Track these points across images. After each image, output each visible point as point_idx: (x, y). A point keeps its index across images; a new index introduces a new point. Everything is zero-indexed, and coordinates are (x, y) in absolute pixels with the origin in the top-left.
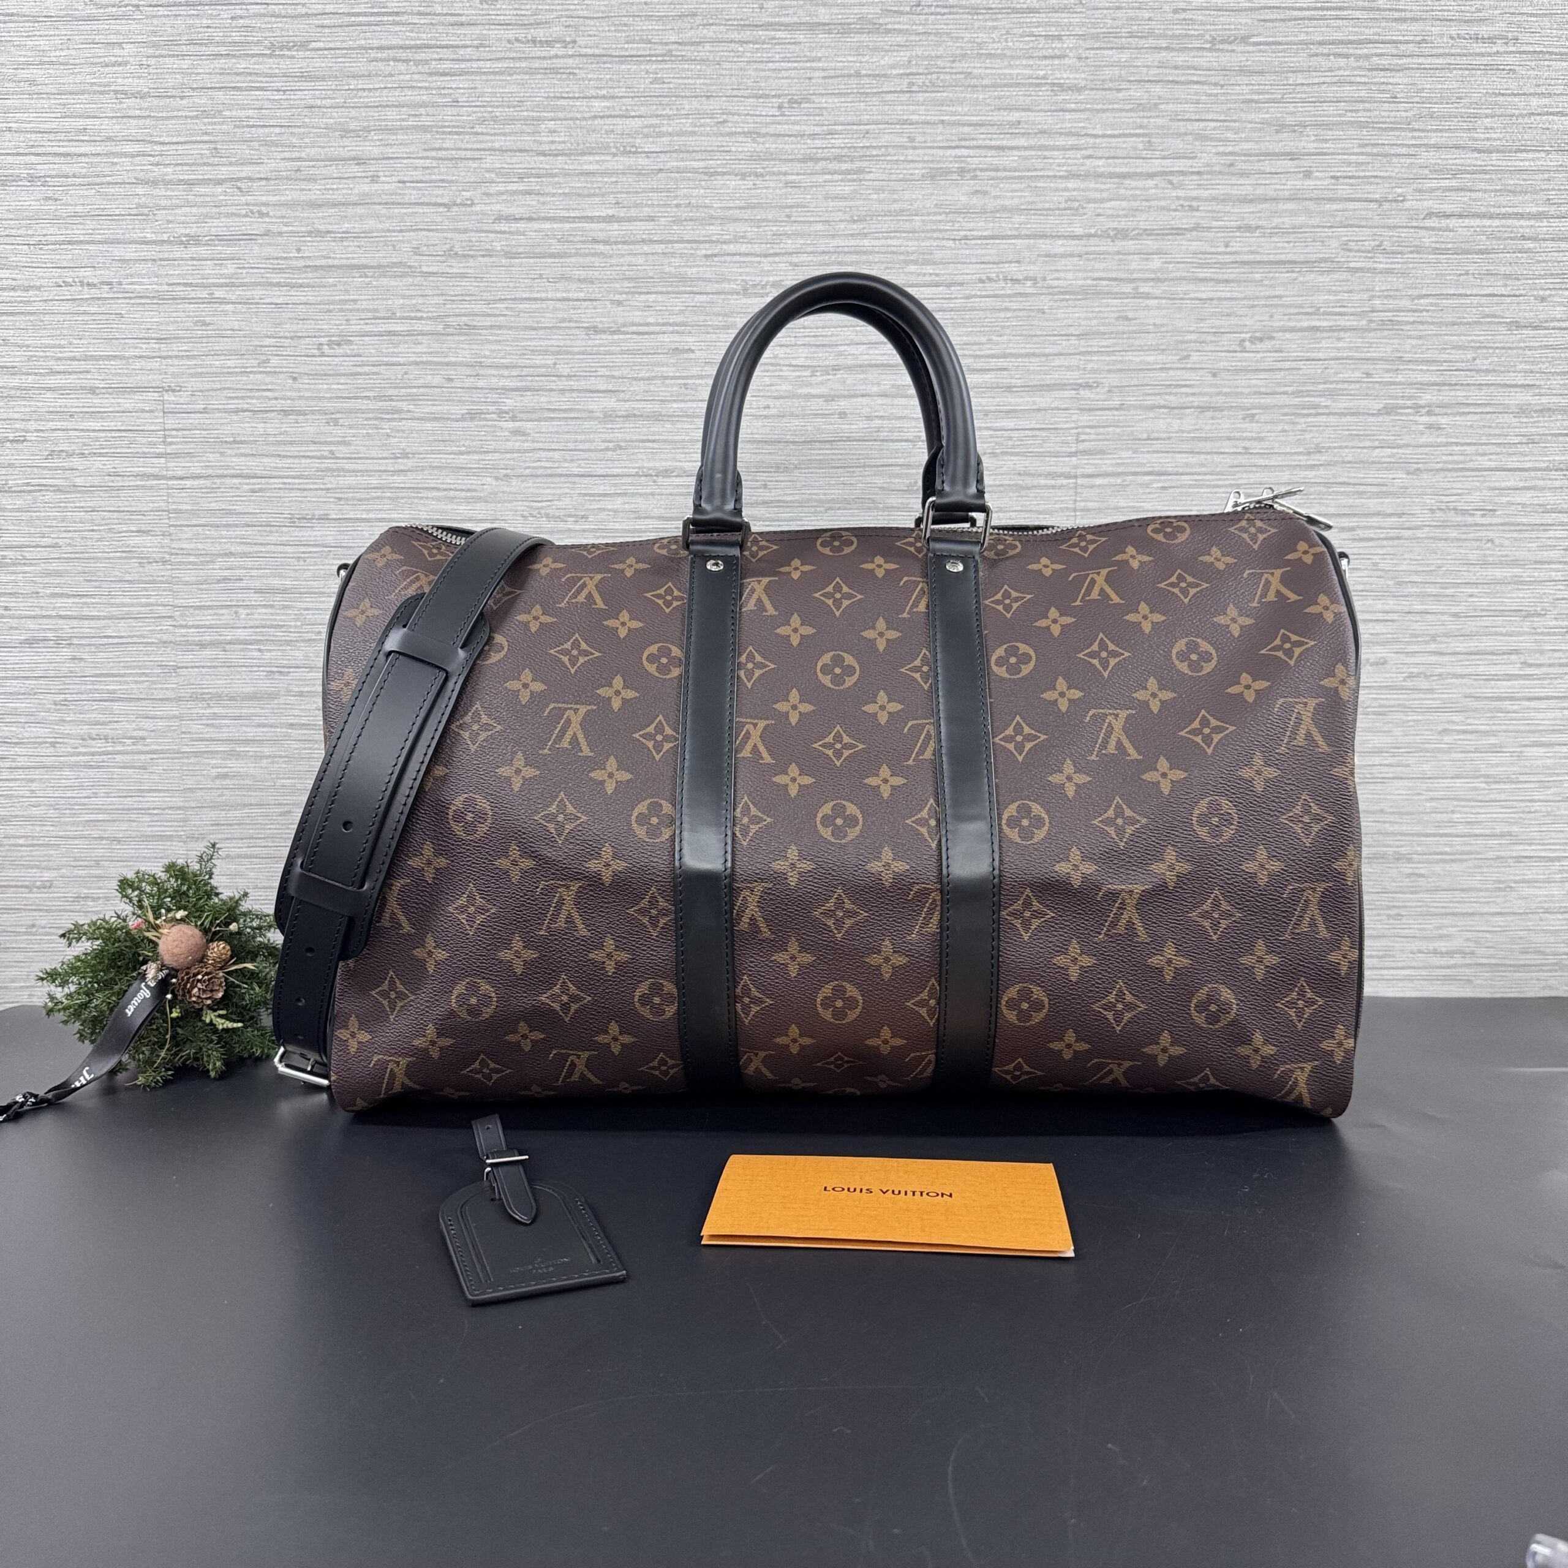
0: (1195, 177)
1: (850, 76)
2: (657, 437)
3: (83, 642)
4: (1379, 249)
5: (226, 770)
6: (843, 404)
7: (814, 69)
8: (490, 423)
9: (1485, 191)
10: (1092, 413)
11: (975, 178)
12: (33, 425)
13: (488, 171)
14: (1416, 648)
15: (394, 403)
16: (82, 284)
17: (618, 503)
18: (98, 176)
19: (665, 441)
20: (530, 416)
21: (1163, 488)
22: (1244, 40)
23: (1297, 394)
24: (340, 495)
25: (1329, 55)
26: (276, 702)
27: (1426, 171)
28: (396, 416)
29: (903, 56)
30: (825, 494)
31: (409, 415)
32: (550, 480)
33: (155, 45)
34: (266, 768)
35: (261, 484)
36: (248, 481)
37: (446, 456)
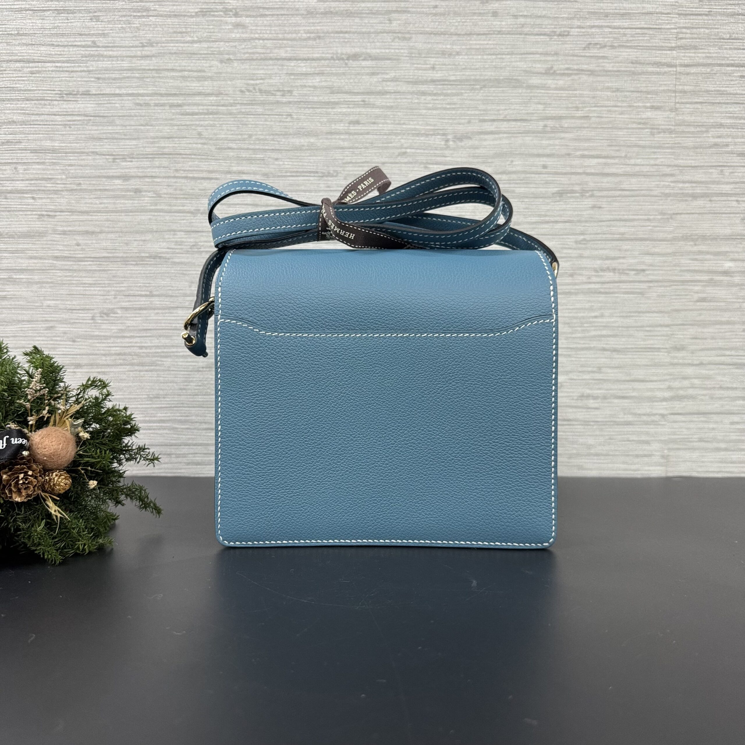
2: (349, 30)
5: (5, 293)
6: (495, 6)
8: (219, 19)
10: (689, 17)
15: (143, 4)
17: (316, 81)
19: (354, 33)
20: (248, 13)
24: (99, 76)
26: (45, 239)
28: (144, 14)
30: (481, 75)
31: (155, 13)
32: (263, 62)
34: (36, 292)
35: (38, 67)
36: (28, 65)
37: (182, 45)
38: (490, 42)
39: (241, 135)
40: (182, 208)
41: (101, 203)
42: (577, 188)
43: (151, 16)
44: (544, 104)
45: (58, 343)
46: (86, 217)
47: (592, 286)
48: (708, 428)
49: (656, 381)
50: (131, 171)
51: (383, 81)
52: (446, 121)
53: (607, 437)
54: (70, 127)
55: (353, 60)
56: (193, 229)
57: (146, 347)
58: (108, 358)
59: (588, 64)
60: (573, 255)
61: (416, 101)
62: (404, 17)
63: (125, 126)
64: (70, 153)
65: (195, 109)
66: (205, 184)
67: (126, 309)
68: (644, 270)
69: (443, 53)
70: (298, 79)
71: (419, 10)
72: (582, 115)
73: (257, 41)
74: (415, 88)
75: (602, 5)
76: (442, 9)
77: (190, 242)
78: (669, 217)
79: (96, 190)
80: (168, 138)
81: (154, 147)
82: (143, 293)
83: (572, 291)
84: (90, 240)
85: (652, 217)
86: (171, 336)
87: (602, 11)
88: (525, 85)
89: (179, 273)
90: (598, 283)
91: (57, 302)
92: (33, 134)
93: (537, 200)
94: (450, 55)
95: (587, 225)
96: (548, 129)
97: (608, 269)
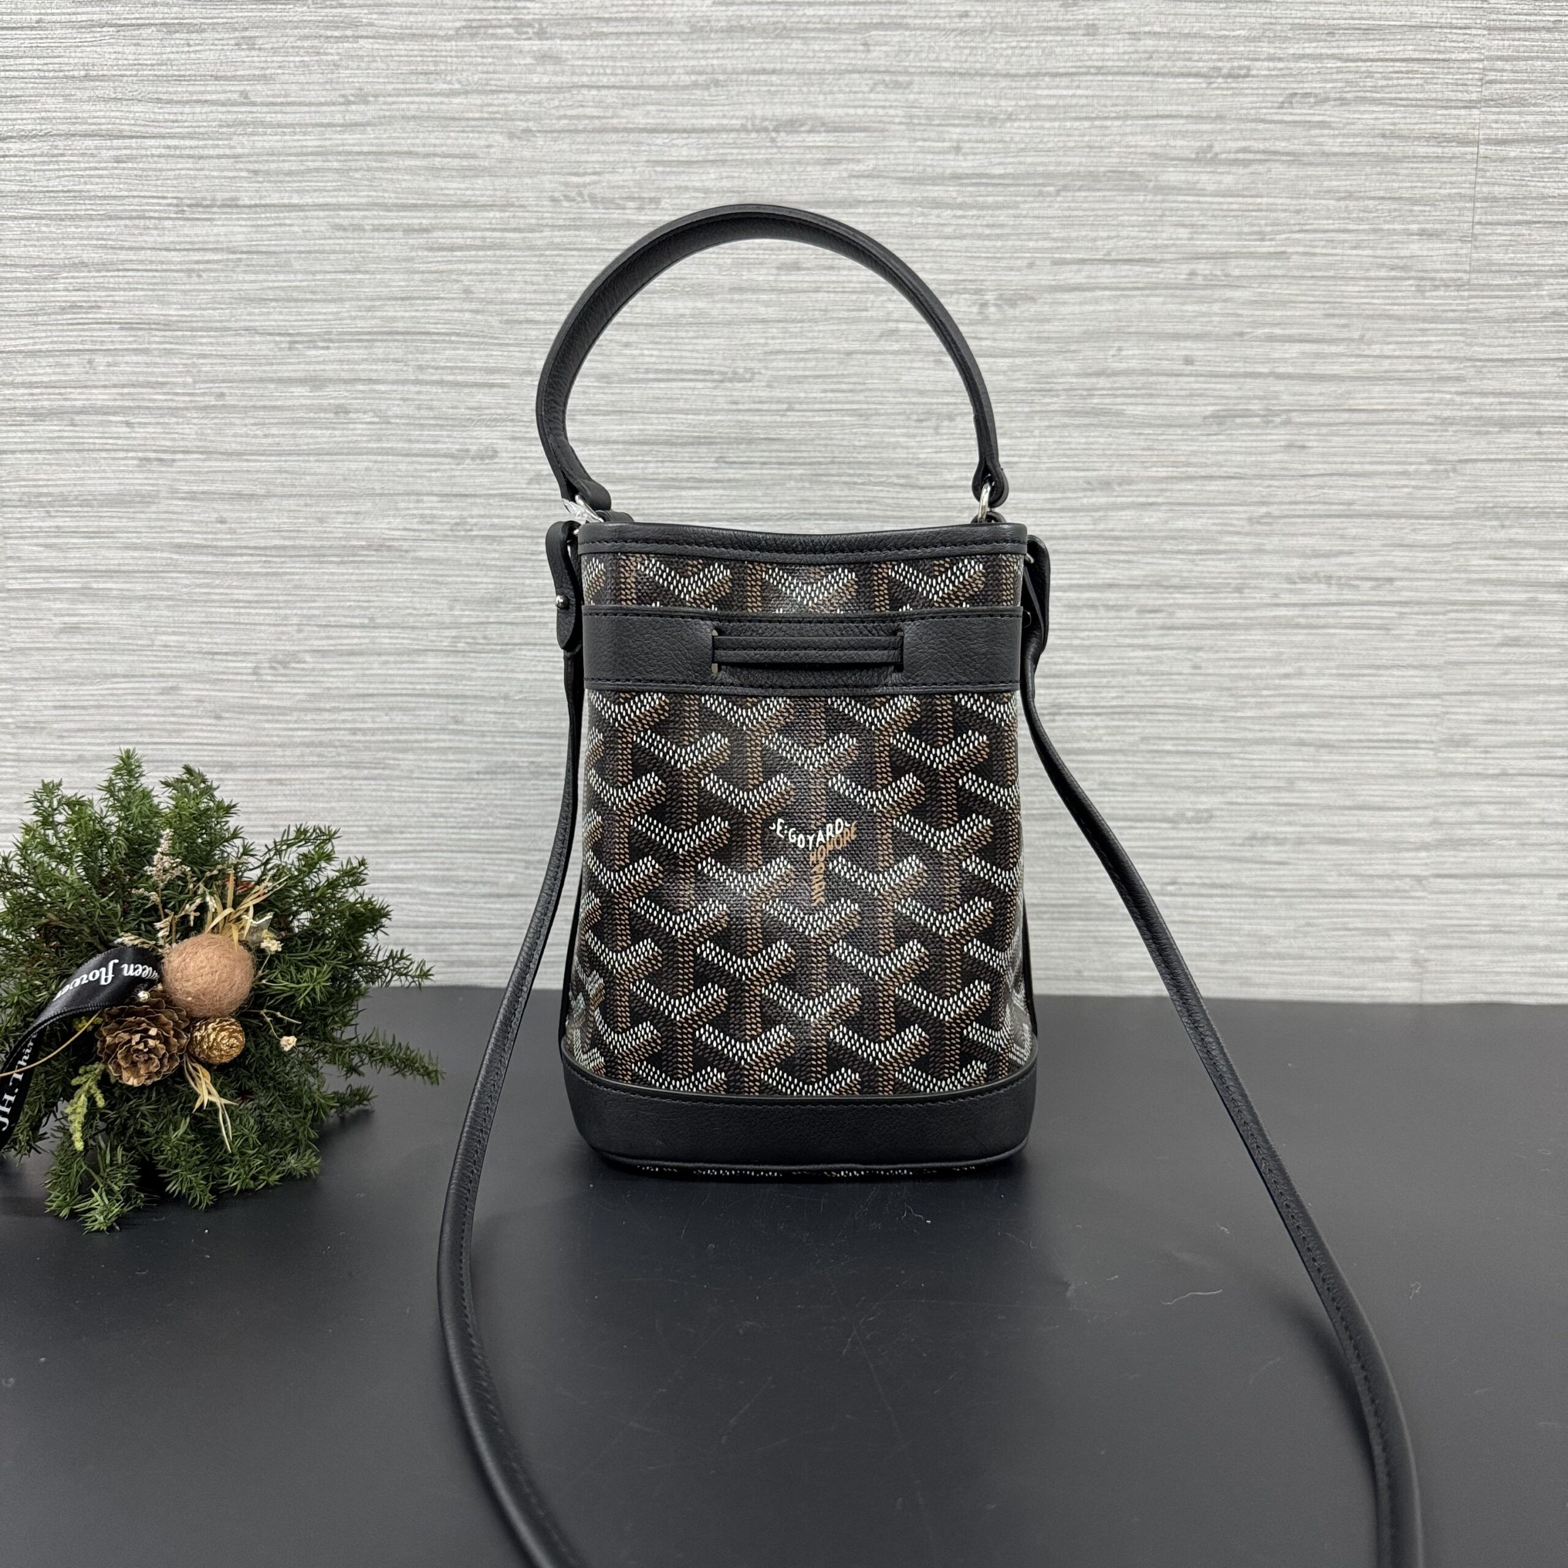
2: (779, 66)
5: (75, 619)
6: (1092, 12)
8: (504, 42)
10: (1511, 35)
15: (347, 11)
19: (790, 72)
20: (567, 30)
24: (257, 166)
26: (154, 508)
28: (349, 33)
30: (1059, 164)
31: (370, 31)
32: (598, 137)
34: (139, 616)
35: (130, 148)
36: (109, 143)
37: (428, 99)
38: (1079, 92)
39: (554, 292)
40: (433, 446)
41: (266, 436)
42: (1256, 406)
43: (362, 37)
44: (1193, 226)
45: (185, 720)
46: (236, 464)
47: (1282, 612)
48: (1513, 906)
49: (1407, 809)
50: (327, 367)
51: (851, 176)
52: (983, 263)
53: (1302, 922)
54: (199, 276)
55: (788, 133)
56: (456, 490)
57: (364, 731)
58: (288, 753)
59: (1288, 139)
60: (1243, 548)
61: (920, 220)
62: (896, 36)
63: (314, 273)
64: (201, 329)
65: (457, 237)
66: (480, 396)
67: (322, 653)
68: (1390, 580)
69: (977, 117)
70: (668, 173)
71: (928, 22)
72: (1272, 250)
73: (585, 91)
74: (918, 193)
75: (1322, 8)
76: (979, 20)
77: (451, 517)
78: (1449, 467)
79: (254, 407)
80: (403, 299)
81: (374, 318)
82: (357, 621)
83: (1240, 621)
84: (244, 511)
85: (1412, 468)
86: (414, 709)
87: (1322, 22)
88: (1151, 185)
89: (427, 582)
90: (1294, 605)
91: (181, 638)
92: (125, 290)
93: (1171, 431)
94: (994, 120)
95: (1275, 483)
96: (1199, 280)
97: (1316, 578)
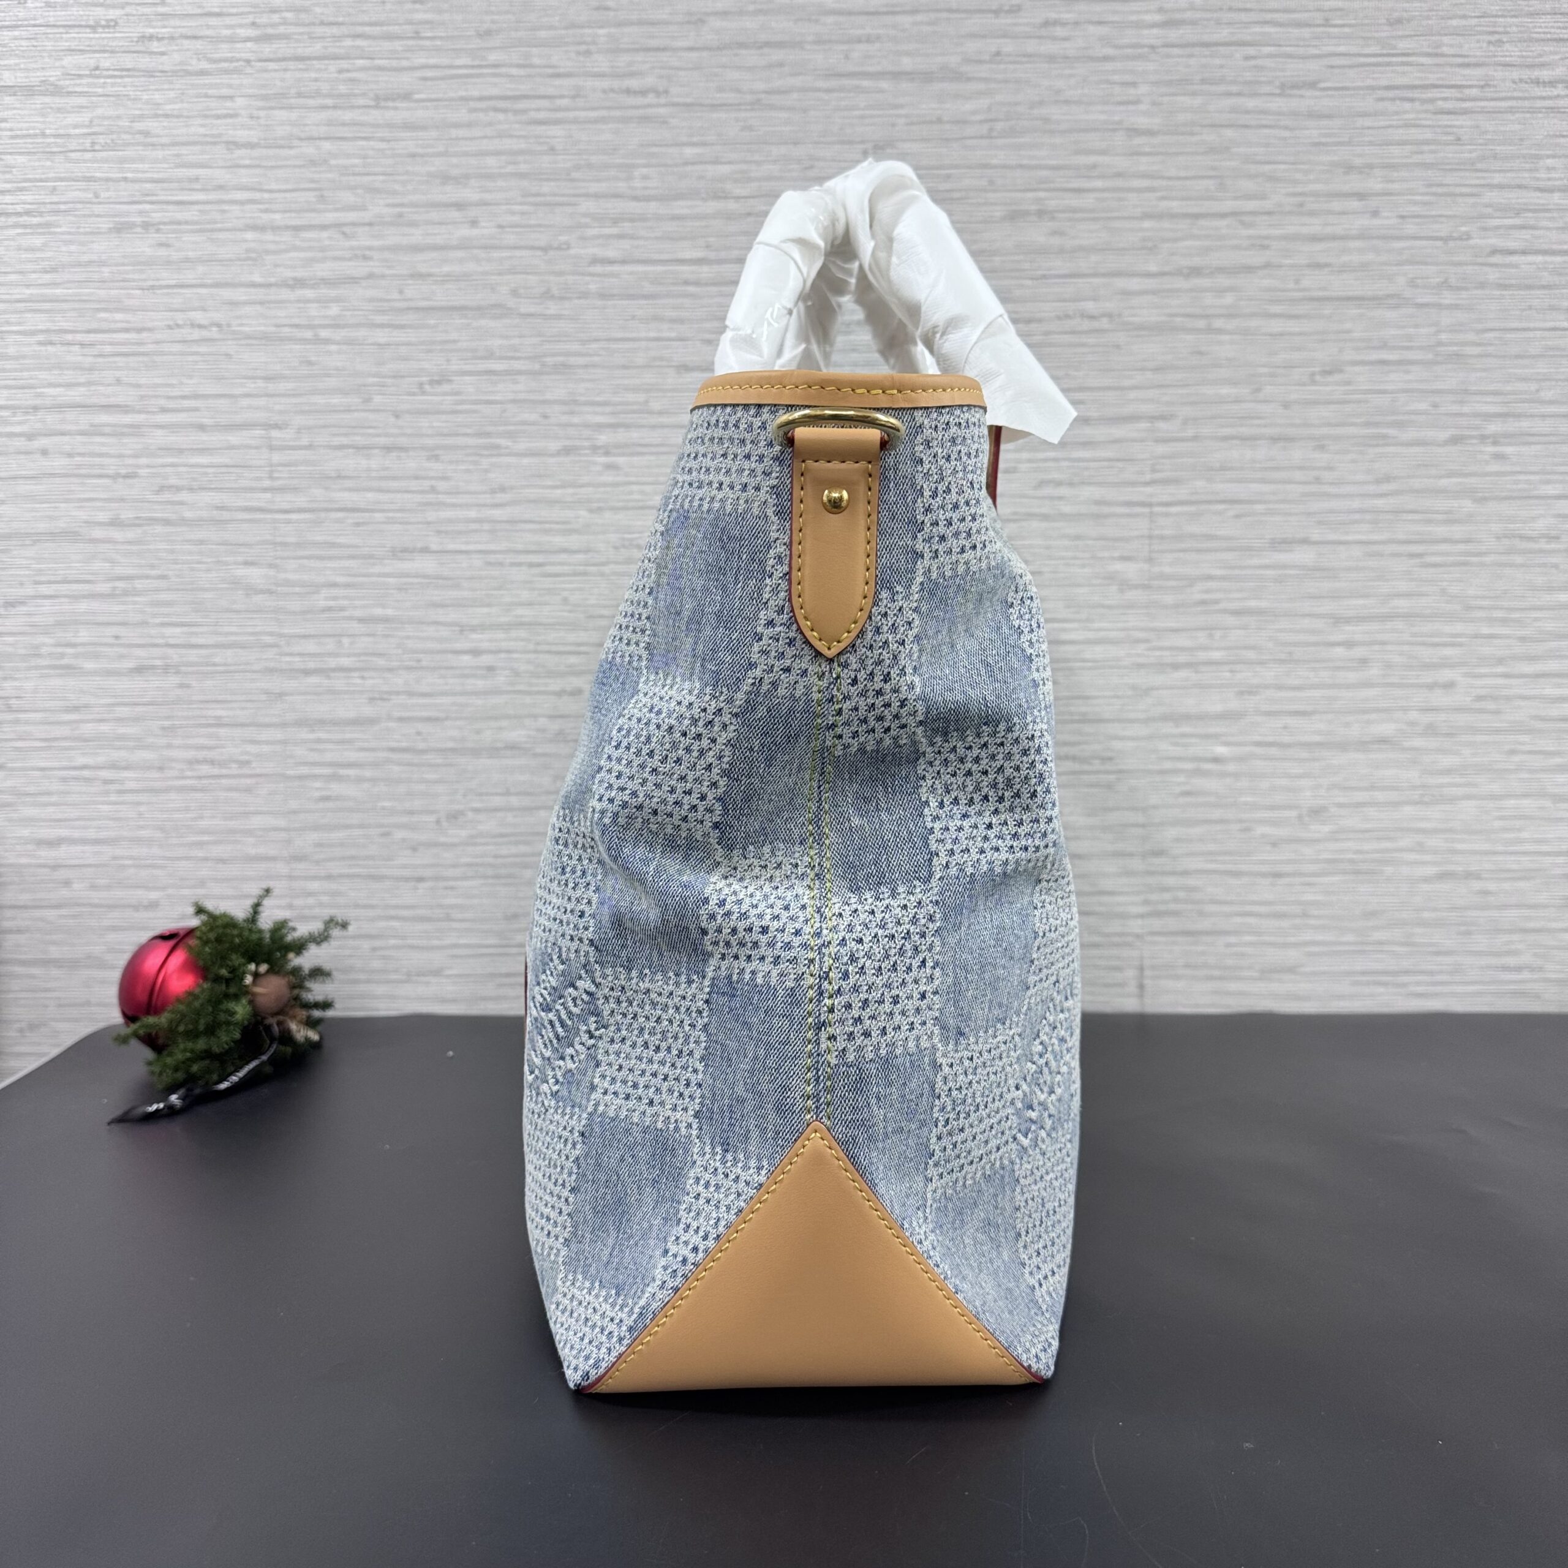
0: (1265, 217)
1: (931, 122)
3: (190, 669)
4: (1445, 285)
7: (899, 116)
9: (1548, 229)
11: (1053, 219)
12: (143, 461)
13: (585, 215)
14: (1483, 670)
16: (193, 325)
18: (209, 223)
21: (1237, 516)
22: (1313, 85)
23: (1367, 424)
25: (1393, 99)
27: (1490, 210)
29: (984, 102)
33: (265, 98)
